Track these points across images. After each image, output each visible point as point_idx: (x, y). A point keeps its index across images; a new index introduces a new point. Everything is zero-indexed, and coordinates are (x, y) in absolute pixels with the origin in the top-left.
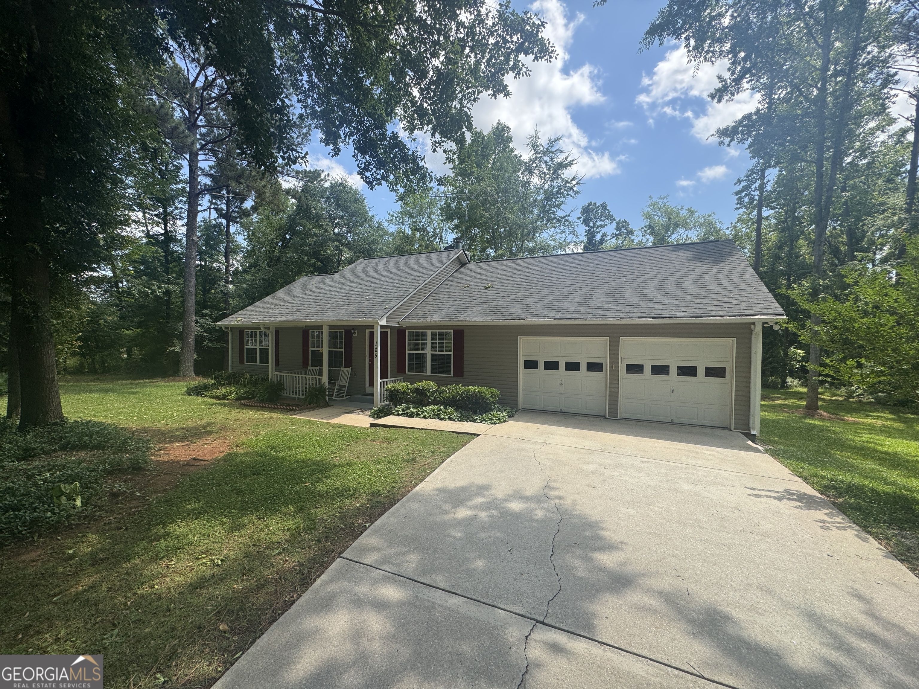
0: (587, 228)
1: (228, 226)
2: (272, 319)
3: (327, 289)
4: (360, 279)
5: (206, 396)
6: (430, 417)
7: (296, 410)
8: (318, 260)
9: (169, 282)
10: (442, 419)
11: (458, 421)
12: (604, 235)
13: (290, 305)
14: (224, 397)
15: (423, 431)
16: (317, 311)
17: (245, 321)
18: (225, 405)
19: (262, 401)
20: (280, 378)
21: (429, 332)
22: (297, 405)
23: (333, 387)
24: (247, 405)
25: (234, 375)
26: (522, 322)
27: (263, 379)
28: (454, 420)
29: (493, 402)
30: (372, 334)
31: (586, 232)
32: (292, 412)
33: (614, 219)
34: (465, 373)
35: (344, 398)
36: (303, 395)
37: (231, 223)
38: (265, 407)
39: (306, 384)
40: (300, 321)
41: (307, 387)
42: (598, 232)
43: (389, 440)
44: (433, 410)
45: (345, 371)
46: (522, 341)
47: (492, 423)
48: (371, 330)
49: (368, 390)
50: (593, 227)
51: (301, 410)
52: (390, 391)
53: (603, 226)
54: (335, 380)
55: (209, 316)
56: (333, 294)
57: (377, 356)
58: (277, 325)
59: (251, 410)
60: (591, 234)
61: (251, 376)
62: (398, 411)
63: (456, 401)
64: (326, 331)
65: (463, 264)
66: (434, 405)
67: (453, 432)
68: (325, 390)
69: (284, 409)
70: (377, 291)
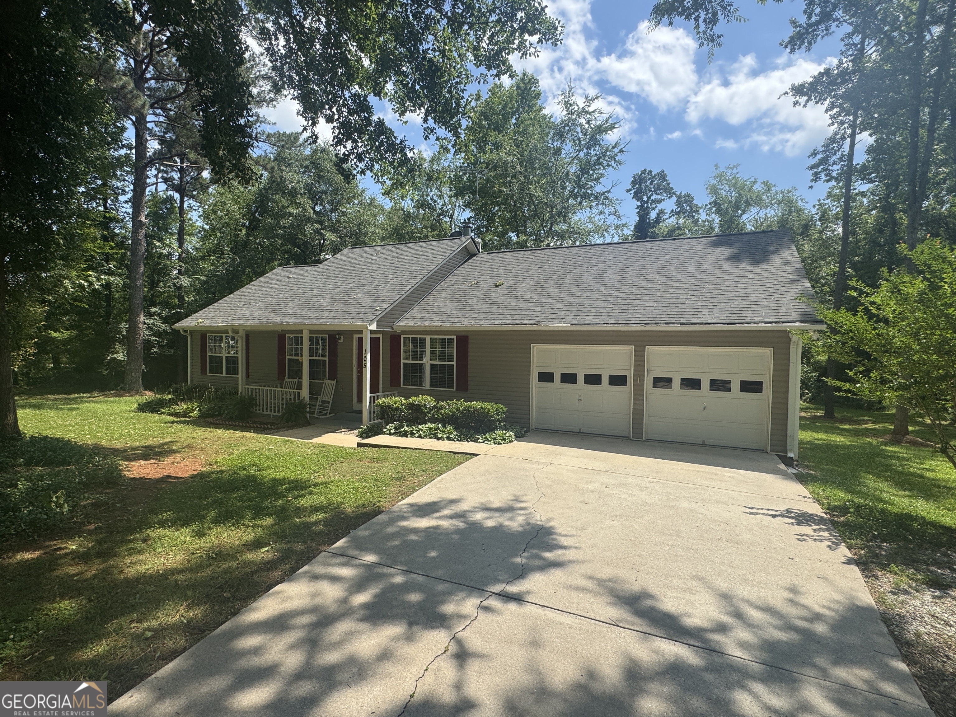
0: (639, 204)
1: (182, 202)
2: (242, 322)
3: (307, 285)
4: (346, 273)
5: (163, 413)
6: (426, 436)
7: (271, 429)
8: (295, 245)
9: (110, 273)
10: (439, 439)
11: (458, 440)
12: (661, 212)
13: (263, 305)
14: (185, 414)
15: (417, 451)
16: (295, 313)
17: (208, 323)
18: (188, 422)
19: (231, 419)
20: (252, 392)
21: (428, 338)
22: (272, 424)
23: (314, 403)
24: (214, 424)
25: (196, 388)
26: (535, 328)
27: (231, 393)
28: (453, 440)
29: (498, 420)
30: (360, 340)
31: (638, 208)
32: (267, 431)
33: (674, 193)
34: (469, 387)
35: (328, 416)
36: (279, 412)
37: (186, 199)
38: (236, 426)
39: (283, 399)
40: (275, 324)
41: (284, 402)
42: (654, 209)
43: (377, 460)
44: (430, 429)
45: (329, 385)
46: (536, 348)
47: (495, 443)
48: (360, 335)
49: (356, 407)
50: (647, 202)
51: (278, 428)
52: (381, 406)
53: (659, 201)
54: (316, 394)
55: (159, 315)
56: (315, 292)
57: (366, 366)
58: (249, 329)
59: (219, 428)
60: (644, 211)
61: (217, 390)
62: (390, 430)
63: (457, 418)
64: (306, 337)
65: (472, 255)
66: (431, 423)
67: (450, 452)
68: (305, 406)
69: (257, 427)
70: (367, 289)
